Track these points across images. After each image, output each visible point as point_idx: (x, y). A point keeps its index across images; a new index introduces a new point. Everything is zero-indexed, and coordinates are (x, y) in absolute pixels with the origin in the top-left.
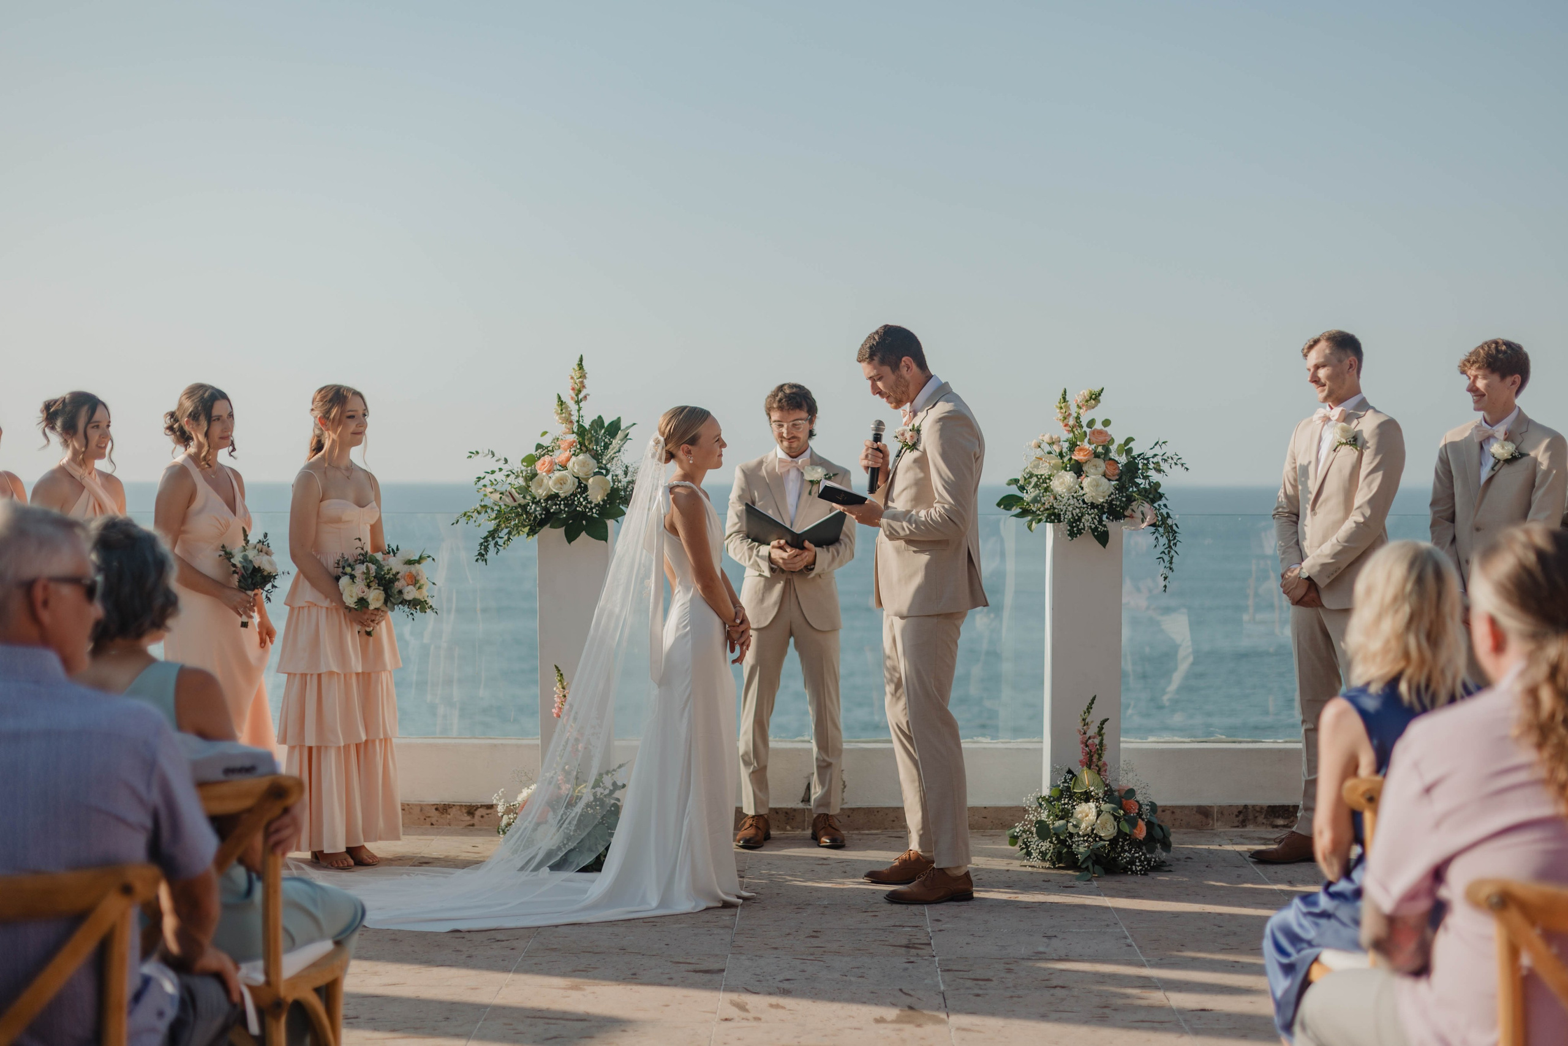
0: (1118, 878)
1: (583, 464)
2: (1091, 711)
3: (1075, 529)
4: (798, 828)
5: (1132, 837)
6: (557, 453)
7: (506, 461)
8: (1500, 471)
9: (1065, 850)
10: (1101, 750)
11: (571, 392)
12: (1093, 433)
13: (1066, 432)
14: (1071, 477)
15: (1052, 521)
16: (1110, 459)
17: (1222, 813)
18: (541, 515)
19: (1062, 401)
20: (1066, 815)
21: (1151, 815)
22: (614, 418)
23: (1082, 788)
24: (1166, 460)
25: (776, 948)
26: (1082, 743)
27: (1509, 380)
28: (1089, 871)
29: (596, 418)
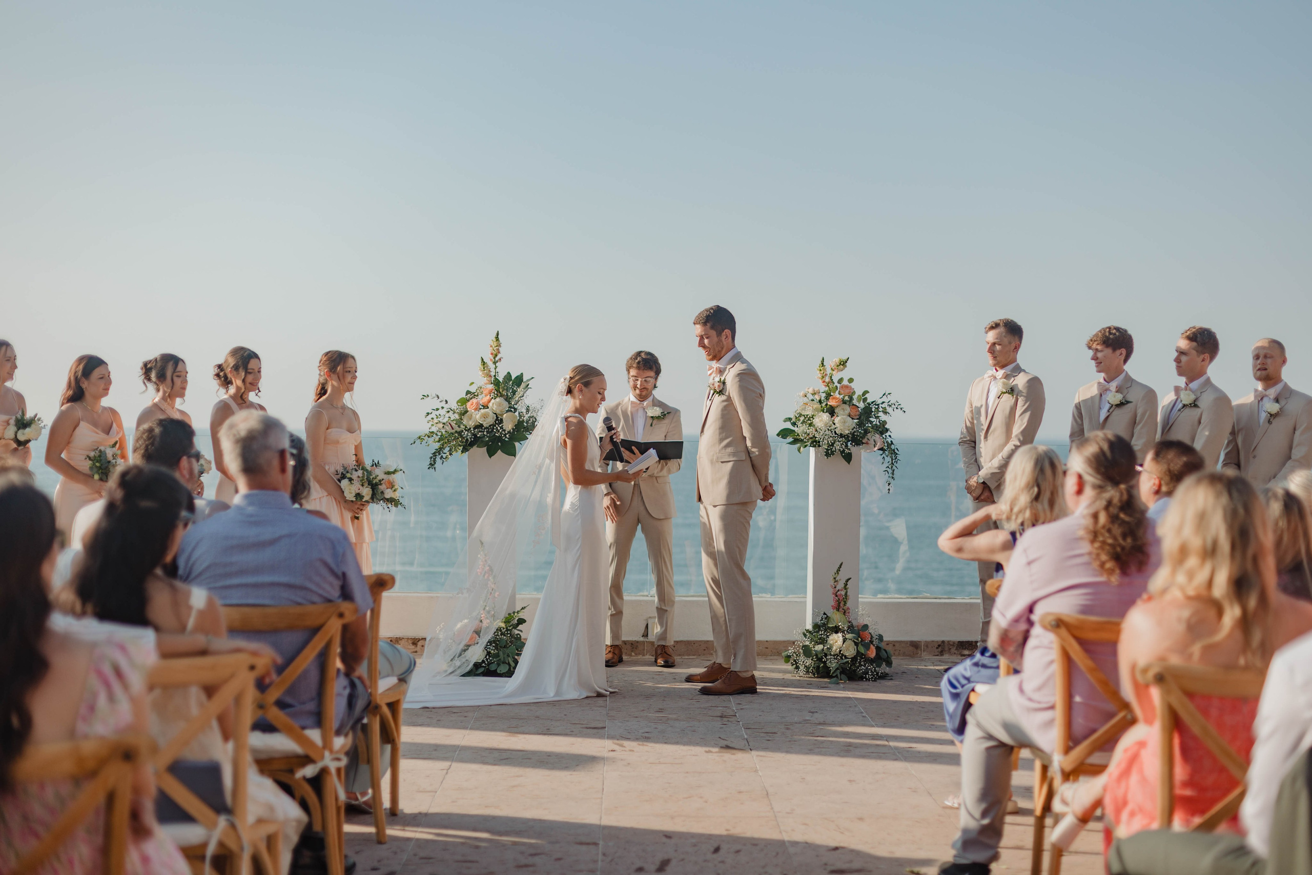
0: (856, 683)
1: (499, 405)
2: (840, 572)
3: (829, 451)
4: (639, 654)
5: (866, 656)
6: (480, 397)
7: (446, 402)
8: (1114, 413)
9: (822, 665)
10: (846, 599)
11: (490, 356)
12: (842, 387)
13: (823, 387)
14: (827, 416)
15: (814, 446)
16: (853, 405)
17: (927, 646)
18: (471, 438)
19: (821, 365)
20: (823, 641)
21: (878, 642)
22: (519, 374)
23: (833, 624)
24: (890, 406)
25: (637, 717)
26: (834, 594)
27: (1118, 352)
28: (838, 677)
29: (506, 374)
